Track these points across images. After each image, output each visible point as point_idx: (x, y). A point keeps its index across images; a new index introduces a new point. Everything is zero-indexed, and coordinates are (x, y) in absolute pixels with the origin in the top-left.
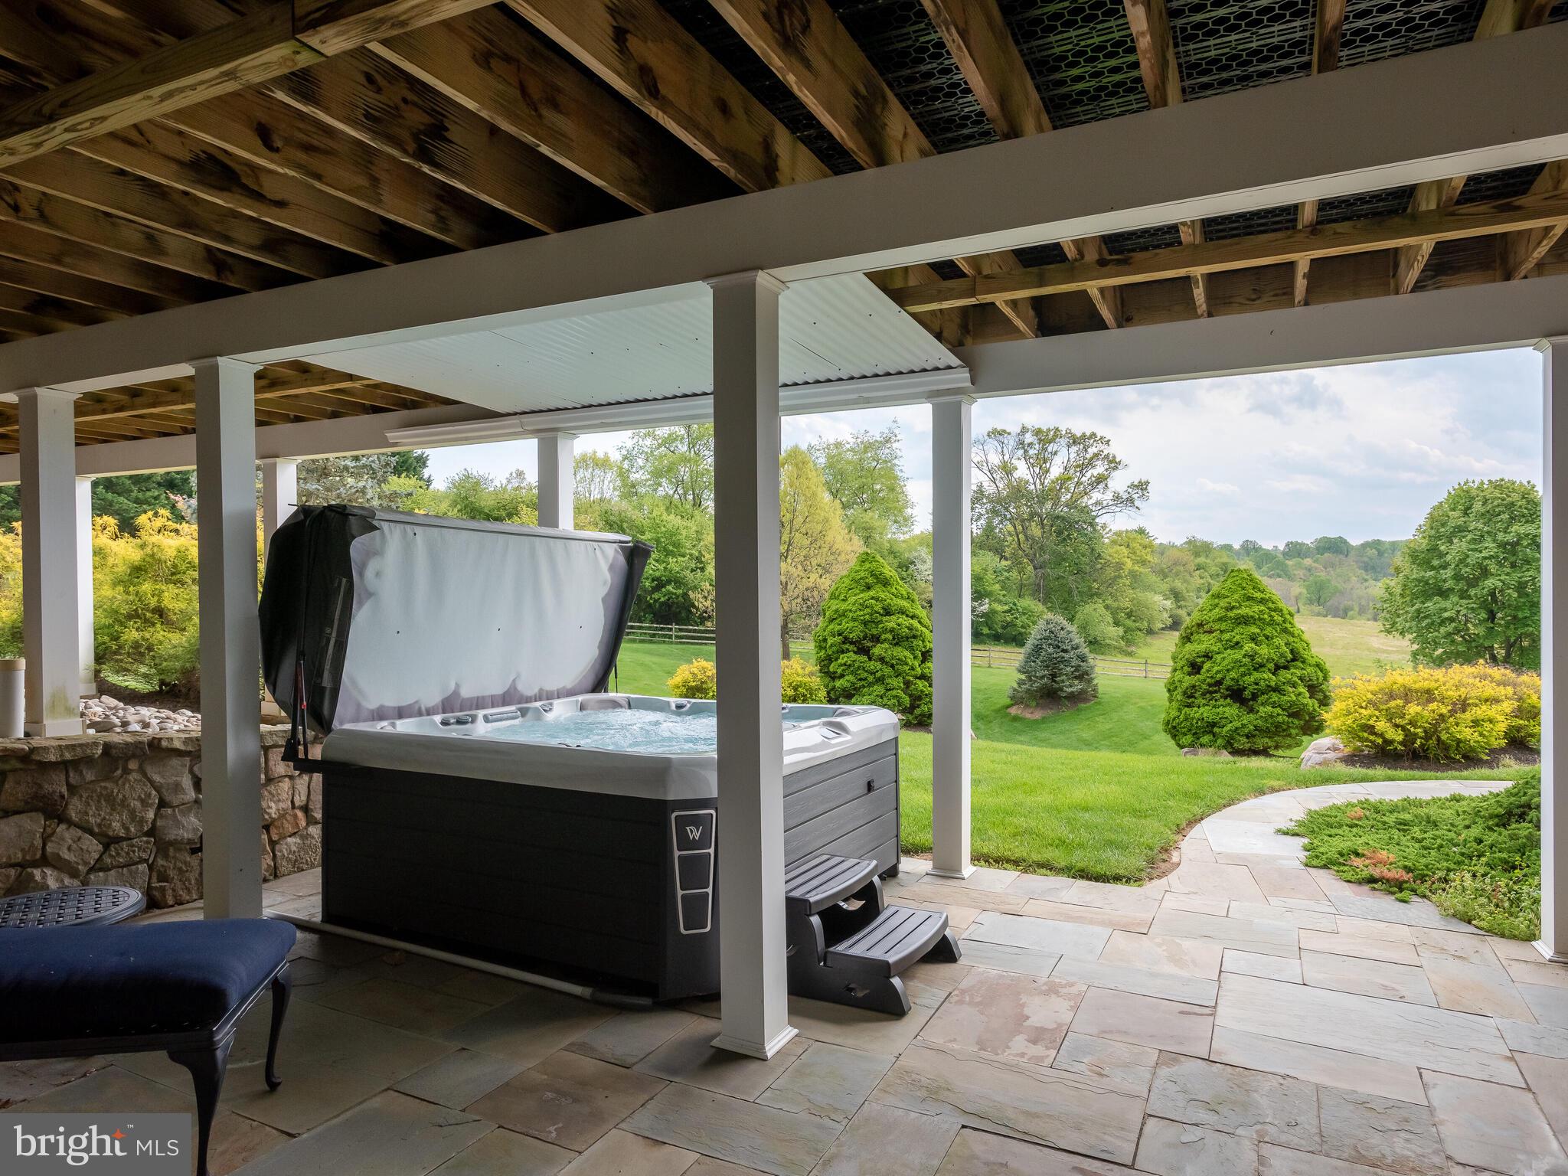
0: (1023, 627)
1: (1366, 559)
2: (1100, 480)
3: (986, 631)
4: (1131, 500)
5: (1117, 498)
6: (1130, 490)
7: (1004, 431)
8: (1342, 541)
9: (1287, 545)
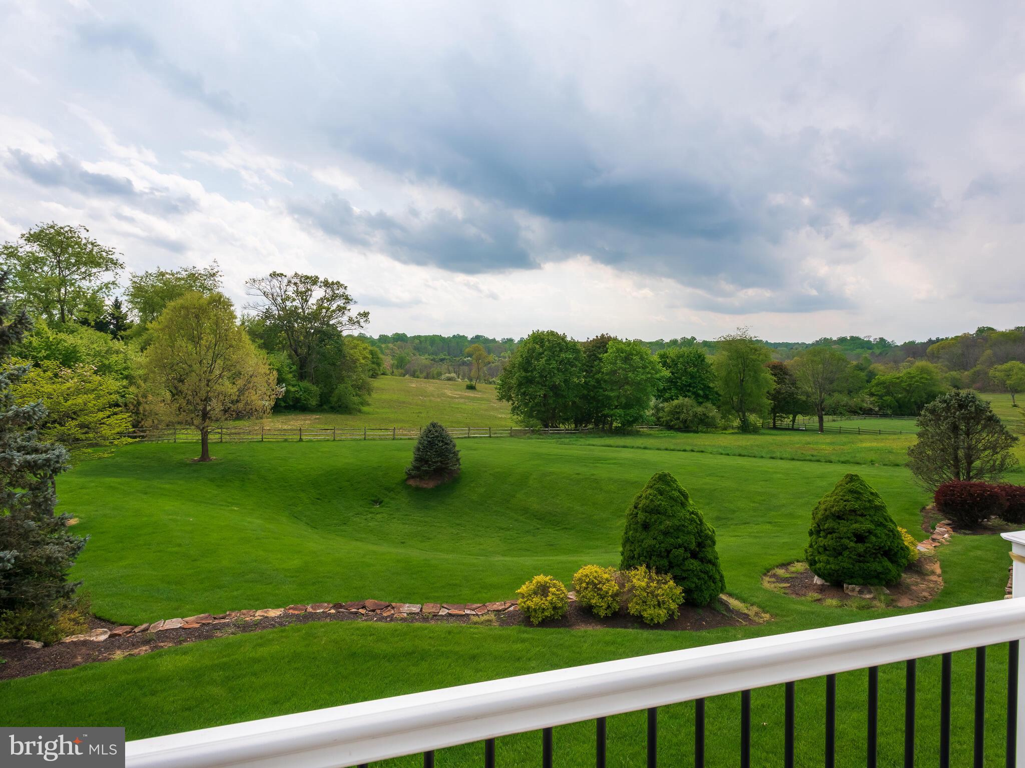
0: (305, 400)
1: (415, 344)
2: (341, 309)
3: (283, 404)
4: (358, 322)
5: (350, 320)
6: (358, 316)
7: (282, 274)
8: (404, 335)
9: (380, 336)
